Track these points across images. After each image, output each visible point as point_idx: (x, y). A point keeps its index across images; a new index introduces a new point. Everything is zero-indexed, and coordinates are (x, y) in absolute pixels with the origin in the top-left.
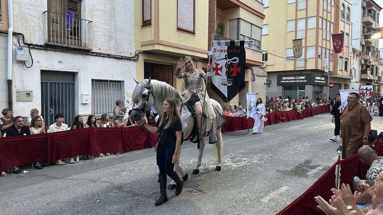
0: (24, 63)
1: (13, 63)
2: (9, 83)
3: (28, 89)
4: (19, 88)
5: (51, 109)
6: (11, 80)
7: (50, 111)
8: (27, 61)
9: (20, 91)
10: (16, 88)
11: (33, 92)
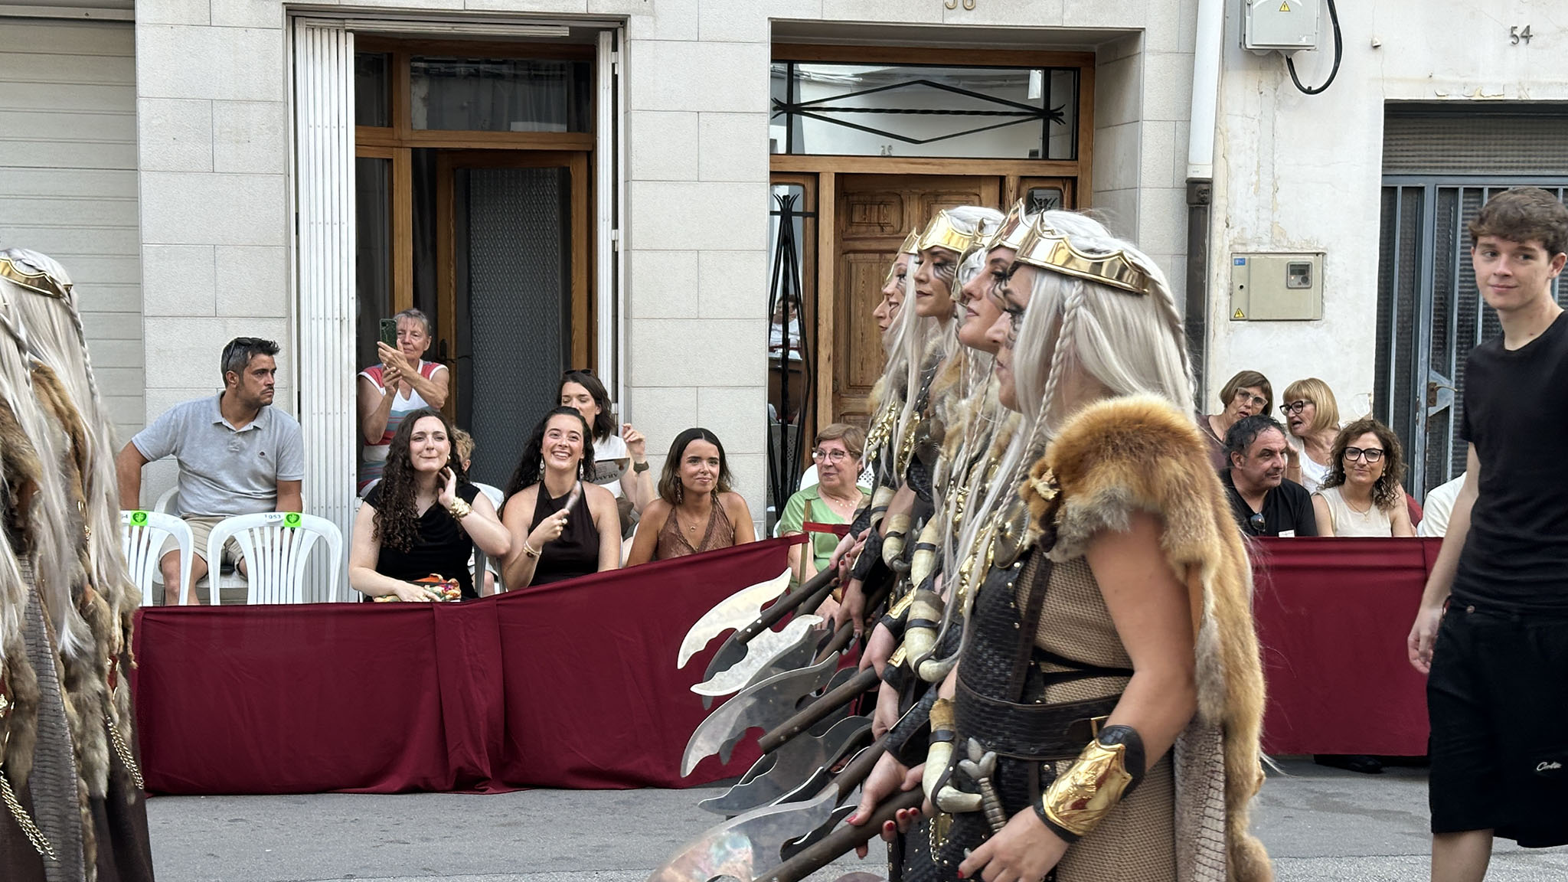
0: (1290, 62)
1: (1224, 68)
2: (1196, 200)
3: (1299, 239)
4: (1249, 235)
5: (1436, 377)
6: (1209, 182)
7: (1432, 390)
8: (1308, 48)
9: (1252, 249)
10: (1234, 233)
11: (1329, 258)
